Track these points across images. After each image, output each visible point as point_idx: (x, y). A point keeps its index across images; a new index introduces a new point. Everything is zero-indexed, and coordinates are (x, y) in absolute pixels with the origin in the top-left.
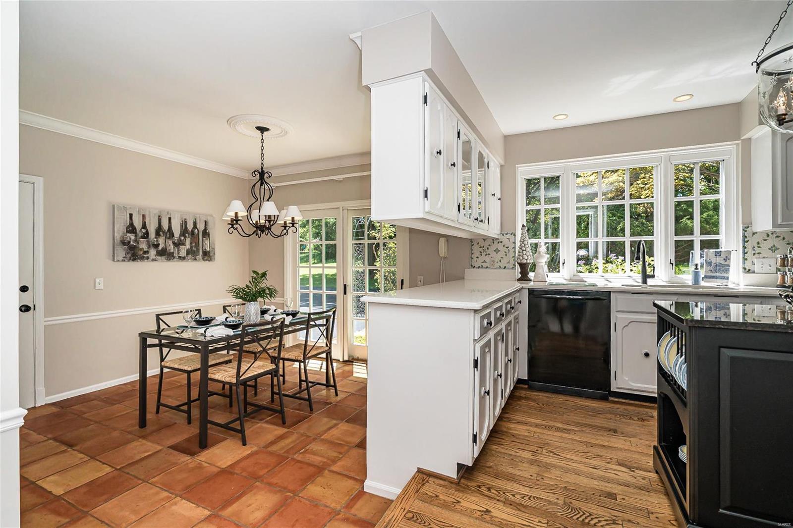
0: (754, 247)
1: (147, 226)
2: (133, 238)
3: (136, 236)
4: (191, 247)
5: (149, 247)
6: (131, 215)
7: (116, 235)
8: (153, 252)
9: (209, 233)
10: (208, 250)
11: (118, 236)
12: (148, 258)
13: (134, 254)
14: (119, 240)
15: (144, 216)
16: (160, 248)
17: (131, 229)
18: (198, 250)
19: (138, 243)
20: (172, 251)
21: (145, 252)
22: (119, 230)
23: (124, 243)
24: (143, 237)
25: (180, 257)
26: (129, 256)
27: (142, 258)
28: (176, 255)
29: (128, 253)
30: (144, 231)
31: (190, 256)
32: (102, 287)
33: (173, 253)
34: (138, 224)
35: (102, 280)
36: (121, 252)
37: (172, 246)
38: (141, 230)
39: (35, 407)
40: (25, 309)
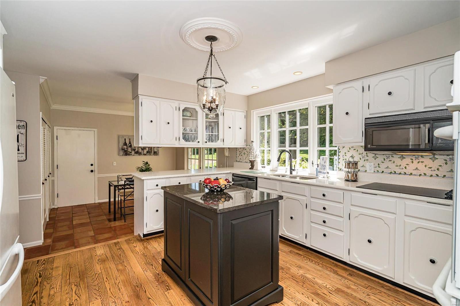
0: (343, 156)
1: (131, 143)
2: (126, 147)
3: (127, 147)
4: (149, 150)
5: (132, 150)
6: (125, 139)
8: (133, 152)
10: (156, 151)
11: (120, 147)
12: (131, 155)
13: (126, 153)
14: (121, 148)
15: (130, 139)
16: (136, 151)
17: (125, 144)
18: (152, 151)
19: (128, 149)
20: (141, 152)
21: (130, 152)
22: (121, 145)
23: (123, 149)
24: (130, 147)
25: (144, 154)
26: (124, 154)
27: (129, 155)
28: (142, 153)
29: (124, 153)
30: (130, 144)
31: (148, 154)
32: (115, 165)
33: (141, 153)
34: (127, 142)
35: (115, 162)
36: (122, 153)
37: (141, 150)
38: (129, 144)
39: (95, 203)
40: (92, 171)
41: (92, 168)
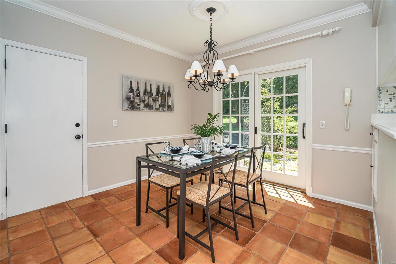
1: (139, 89)
2: (132, 96)
3: (134, 95)
4: (162, 102)
5: (140, 102)
6: (131, 82)
7: (123, 94)
8: (142, 105)
9: (171, 94)
10: (170, 105)
11: (125, 94)
12: (140, 108)
13: (133, 106)
14: (125, 97)
15: (138, 83)
16: (146, 102)
17: (131, 90)
18: (165, 104)
19: (135, 99)
20: (152, 105)
21: (139, 105)
22: (125, 91)
23: (128, 99)
24: (137, 96)
25: (156, 108)
26: (130, 107)
27: (137, 108)
28: (154, 107)
29: (130, 105)
30: (138, 91)
31: (161, 108)
32: (116, 125)
33: (152, 106)
34: (135, 88)
35: (116, 121)
36: (126, 105)
37: (152, 101)
38: (136, 91)
39: (83, 197)
40: (78, 137)
41: (78, 131)
